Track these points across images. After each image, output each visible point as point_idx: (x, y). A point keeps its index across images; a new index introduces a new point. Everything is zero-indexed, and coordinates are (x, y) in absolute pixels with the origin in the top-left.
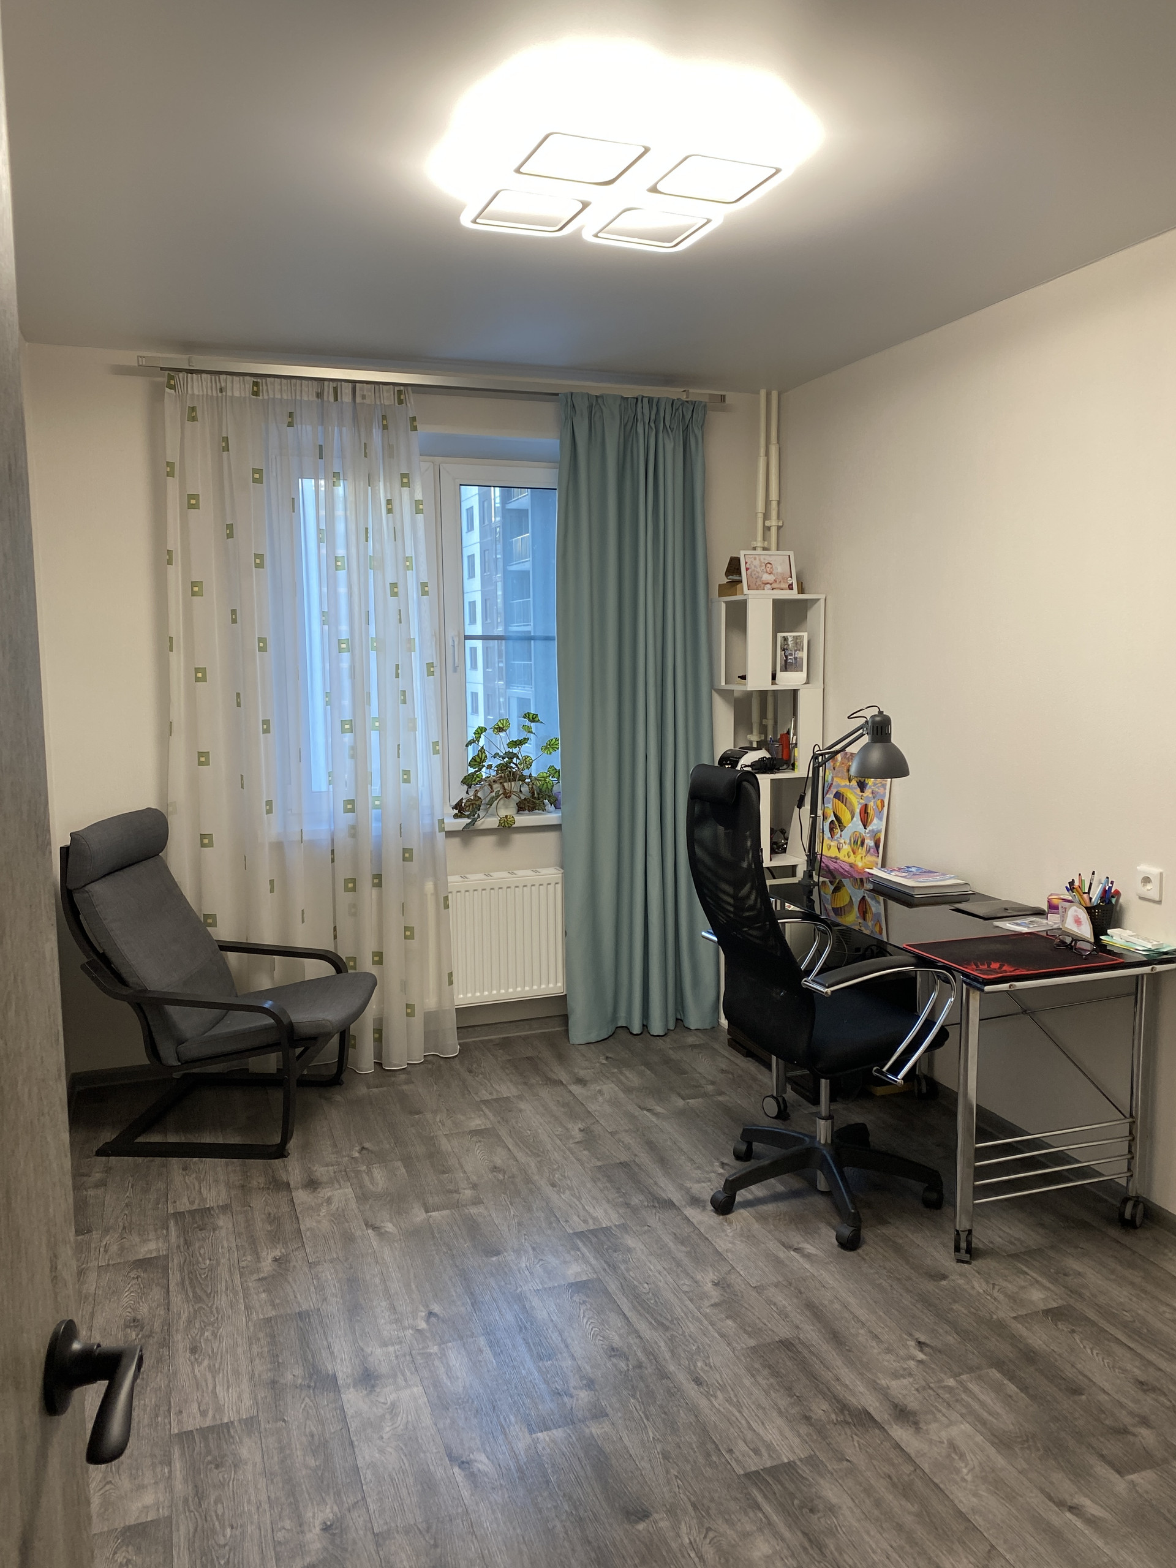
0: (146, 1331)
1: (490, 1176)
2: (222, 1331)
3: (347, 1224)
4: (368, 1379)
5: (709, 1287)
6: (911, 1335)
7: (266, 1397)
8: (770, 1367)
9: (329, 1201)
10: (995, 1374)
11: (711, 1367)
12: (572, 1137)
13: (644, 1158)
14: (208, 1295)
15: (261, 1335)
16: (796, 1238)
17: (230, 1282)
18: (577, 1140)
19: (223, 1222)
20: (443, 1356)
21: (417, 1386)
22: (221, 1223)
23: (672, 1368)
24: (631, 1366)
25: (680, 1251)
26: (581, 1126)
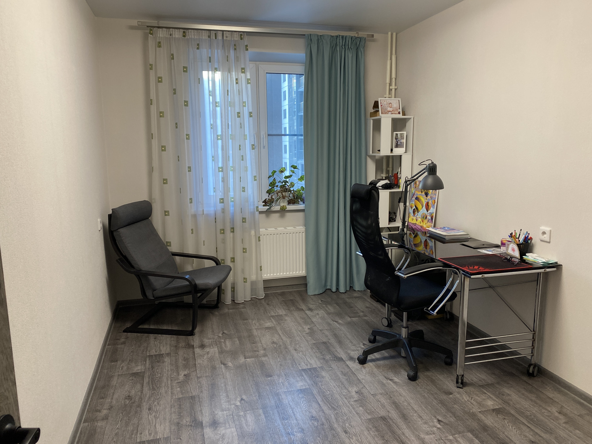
0: (133, 401)
1: (271, 345)
2: (162, 402)
3: (214, 362)
4: (215, 424)
5: (354, 393)
6: (435, 417)
7: (174, 429)
8: (376, 427)
9: (208, 353)
10: (470, 435)
11: (351, 426)
12: (305, 331)
13: (333, 341)
14: (158, 388)
15: (176, 404)
16: (391, 375)
17: (166, 383)
18: (306, 333)
19: (167, 360)
20: (245, 416)
21: (233, 428)
22: (166, 360)
23: (336, 426)
24: (319, 424)
25: (343, 378)
26: (309, 327)
